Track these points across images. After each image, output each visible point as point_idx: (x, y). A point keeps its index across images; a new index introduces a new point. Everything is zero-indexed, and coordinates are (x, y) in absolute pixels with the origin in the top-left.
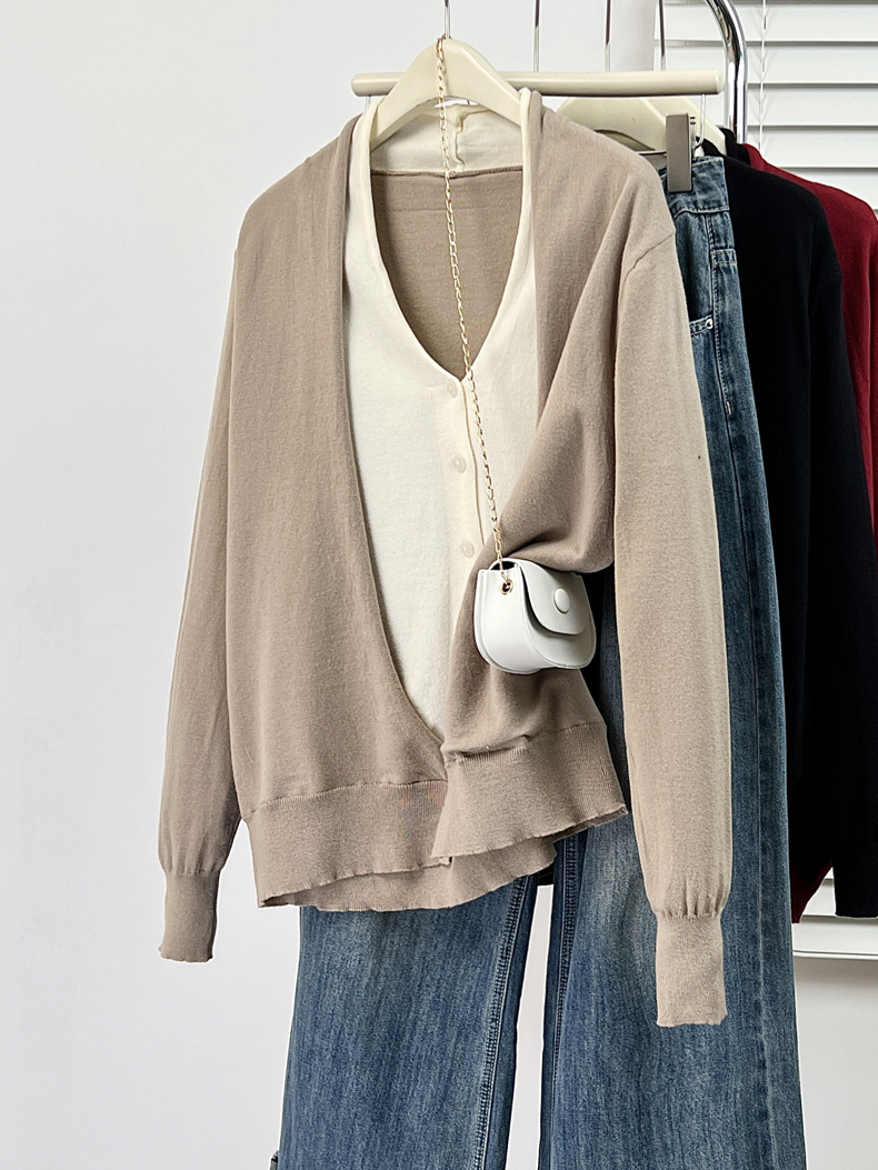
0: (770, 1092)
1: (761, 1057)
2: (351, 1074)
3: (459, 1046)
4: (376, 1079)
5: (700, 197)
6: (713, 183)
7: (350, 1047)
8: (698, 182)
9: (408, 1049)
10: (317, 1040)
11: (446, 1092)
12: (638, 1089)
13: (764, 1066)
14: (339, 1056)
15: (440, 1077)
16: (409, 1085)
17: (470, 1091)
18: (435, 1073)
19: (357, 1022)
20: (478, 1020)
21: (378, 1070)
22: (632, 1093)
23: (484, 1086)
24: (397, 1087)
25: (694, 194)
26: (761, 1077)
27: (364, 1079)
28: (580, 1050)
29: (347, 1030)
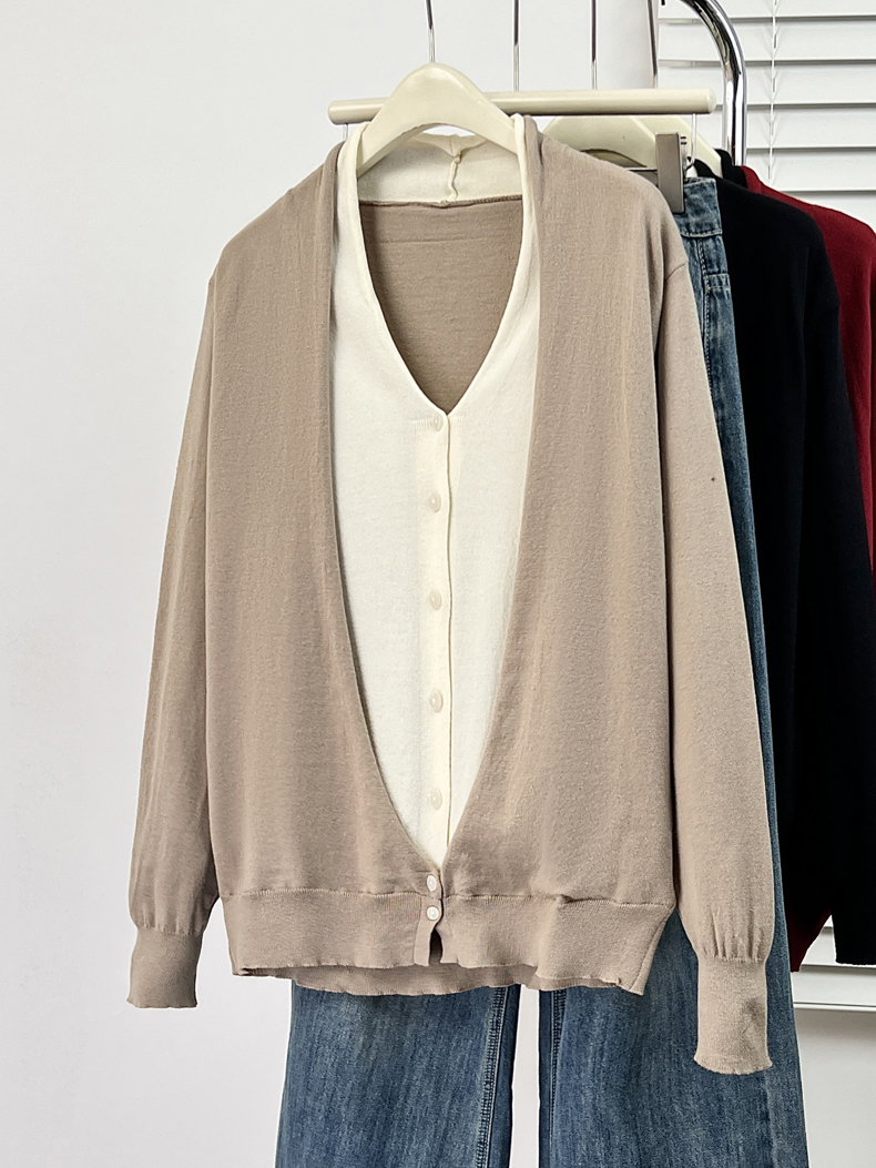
0: (775, 1144)
1: (763, 1109)
2: (344, 1134)
3: (454, 1106)
4: (370, 1138)
5: (693, 219)
6: (705, 205)
7: (343, 1109)
8: (691, 204)
9: (403, 1111)
10: (310, 1102)
11: (441, 1150)
12: (638, 1143)
13: (767, 1119)
14: (332, 1117)
15: (435, 1136)
16: (404, 1144)
17: (466, 1149)
18: (430, 1131)
19: (349, 1085)
20: (472, 1082)
21: (372, 1131)
22: (633, 1147)
23: (481, 1143)
24: (391, 1146)
25: (687, 216)
26: (764, 1129)
27: (358, 1138)
28: (577, 1106)
29: (339, 1094)
